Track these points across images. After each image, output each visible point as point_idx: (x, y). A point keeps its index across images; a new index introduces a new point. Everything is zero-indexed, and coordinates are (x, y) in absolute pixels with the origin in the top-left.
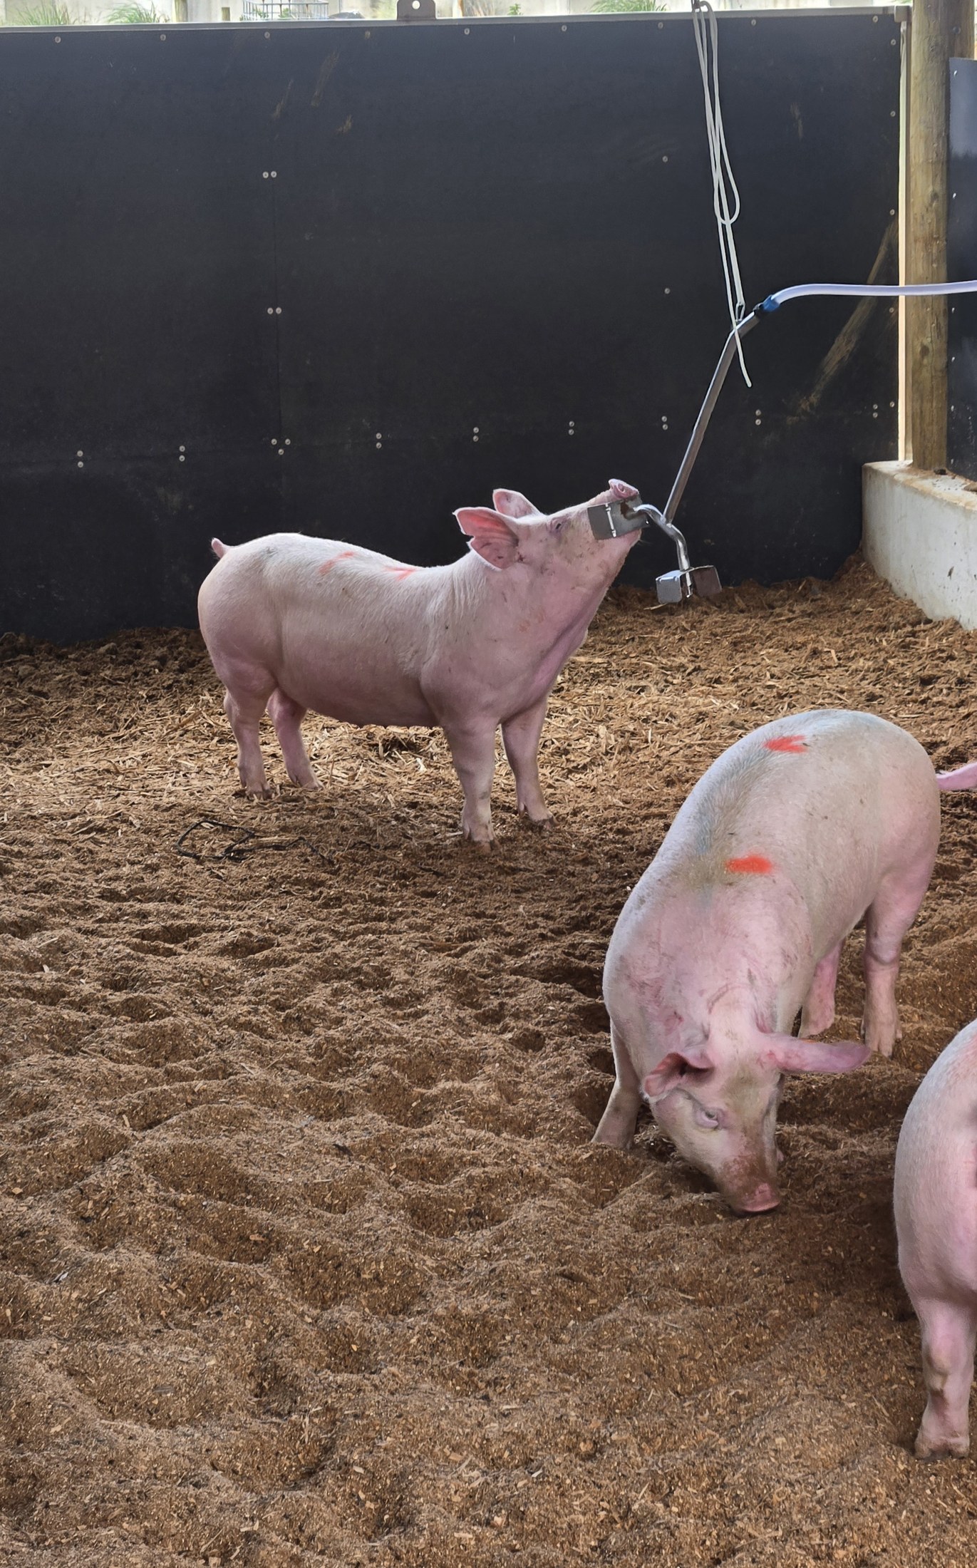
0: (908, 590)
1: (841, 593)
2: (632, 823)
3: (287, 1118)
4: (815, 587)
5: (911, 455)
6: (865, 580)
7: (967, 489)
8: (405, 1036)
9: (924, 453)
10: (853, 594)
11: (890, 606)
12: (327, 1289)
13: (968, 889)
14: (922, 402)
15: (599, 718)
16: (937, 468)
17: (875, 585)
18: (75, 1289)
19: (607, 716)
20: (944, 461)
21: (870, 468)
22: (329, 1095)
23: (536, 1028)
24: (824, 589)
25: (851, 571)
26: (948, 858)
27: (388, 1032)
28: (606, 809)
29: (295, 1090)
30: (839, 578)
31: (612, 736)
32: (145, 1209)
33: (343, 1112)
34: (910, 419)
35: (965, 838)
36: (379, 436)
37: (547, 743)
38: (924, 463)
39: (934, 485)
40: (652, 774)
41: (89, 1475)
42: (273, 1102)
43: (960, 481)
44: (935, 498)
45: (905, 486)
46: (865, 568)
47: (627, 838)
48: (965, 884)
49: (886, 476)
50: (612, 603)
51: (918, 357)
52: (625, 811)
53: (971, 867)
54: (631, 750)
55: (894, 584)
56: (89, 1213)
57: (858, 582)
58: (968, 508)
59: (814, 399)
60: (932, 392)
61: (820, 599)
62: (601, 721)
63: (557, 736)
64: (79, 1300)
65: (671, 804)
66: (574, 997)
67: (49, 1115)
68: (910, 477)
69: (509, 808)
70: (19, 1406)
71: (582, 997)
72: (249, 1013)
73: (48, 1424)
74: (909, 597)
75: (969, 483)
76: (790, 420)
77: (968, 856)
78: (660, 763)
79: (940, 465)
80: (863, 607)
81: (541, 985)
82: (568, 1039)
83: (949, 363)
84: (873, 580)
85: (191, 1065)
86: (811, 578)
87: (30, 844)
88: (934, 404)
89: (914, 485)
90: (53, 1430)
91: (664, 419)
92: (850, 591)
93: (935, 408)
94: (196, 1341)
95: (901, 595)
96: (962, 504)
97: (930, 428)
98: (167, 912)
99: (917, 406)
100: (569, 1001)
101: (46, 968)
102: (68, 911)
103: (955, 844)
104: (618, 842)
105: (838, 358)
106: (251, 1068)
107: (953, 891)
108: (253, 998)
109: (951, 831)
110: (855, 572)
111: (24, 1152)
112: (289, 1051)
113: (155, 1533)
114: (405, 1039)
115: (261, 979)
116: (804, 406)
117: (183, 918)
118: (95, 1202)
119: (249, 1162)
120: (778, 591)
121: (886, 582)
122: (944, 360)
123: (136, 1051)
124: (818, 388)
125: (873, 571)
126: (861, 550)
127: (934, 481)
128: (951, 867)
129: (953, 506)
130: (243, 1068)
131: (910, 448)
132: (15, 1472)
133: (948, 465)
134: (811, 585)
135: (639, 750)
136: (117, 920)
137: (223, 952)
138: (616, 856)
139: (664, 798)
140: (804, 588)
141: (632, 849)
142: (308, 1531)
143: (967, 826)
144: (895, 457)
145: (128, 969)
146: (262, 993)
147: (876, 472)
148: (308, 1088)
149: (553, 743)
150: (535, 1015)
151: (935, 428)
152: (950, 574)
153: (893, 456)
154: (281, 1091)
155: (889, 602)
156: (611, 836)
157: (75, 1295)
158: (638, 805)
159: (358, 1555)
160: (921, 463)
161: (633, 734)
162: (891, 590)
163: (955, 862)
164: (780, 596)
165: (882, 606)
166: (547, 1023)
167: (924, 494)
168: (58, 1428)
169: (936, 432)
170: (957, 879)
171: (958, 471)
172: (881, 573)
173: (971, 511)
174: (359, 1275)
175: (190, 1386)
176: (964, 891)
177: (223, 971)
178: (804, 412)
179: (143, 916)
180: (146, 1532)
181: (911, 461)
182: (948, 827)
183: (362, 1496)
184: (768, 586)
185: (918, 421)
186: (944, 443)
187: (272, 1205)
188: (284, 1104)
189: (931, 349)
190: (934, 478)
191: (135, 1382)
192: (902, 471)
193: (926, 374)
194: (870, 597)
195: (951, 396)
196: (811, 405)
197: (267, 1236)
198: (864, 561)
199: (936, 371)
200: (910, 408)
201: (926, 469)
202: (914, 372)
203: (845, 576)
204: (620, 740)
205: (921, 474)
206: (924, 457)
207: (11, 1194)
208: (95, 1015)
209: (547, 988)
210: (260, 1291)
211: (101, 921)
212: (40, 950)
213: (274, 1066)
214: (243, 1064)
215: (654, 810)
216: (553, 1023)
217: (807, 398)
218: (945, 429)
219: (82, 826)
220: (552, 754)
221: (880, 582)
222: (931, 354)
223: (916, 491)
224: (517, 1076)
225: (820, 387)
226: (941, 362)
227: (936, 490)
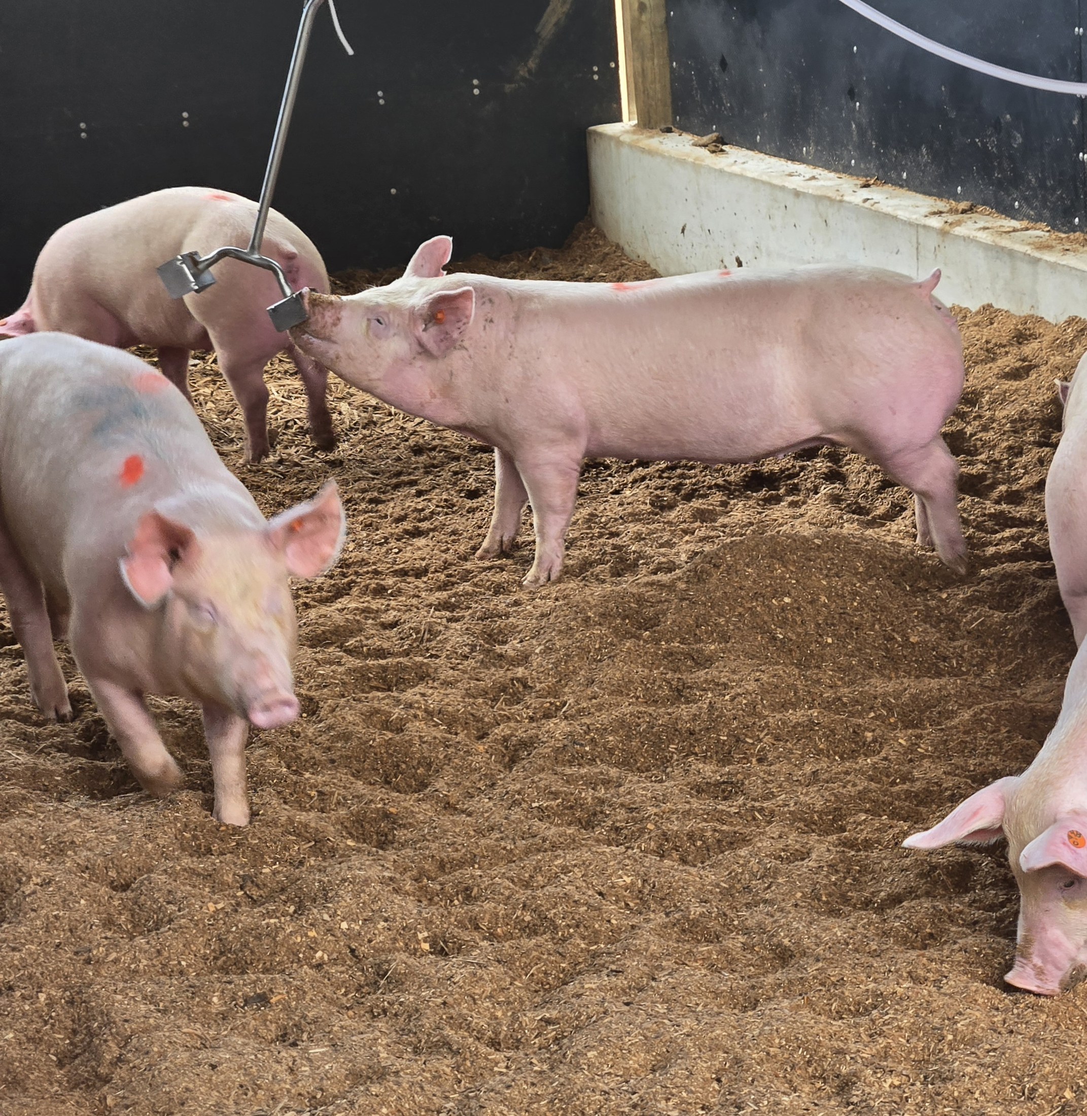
0: (640, 252)
1: (572, 260)
2: (384, 493)
3: (60, 800)
4: (546, 257)
5: (636, 116)
6: (596, 246)
7: (695, 145)
8: (176, 710)
9: (649, 112)
10: (585, 260)
11: (623, 269)
13: (727, 530)
14: (643, 60)
15: (340, 396)
16: (663, 126)
17: (607, 250)
19: (348, 393)
20: (670, 119)
21: (595, 132)
23: (308, 693)
24: (555, 258)
25: (581, 238)
26: (704, 501)
27: (158, 707)
28: (355, 481)
29: (66, 772)
30: (570, 247)
31: (355, 412)
34: (632, 80)
35: (720, 481)
36: (83, 125)
37: (290, 424)
38: (650, 122)
39: (661, 142)
40: (398, 445)
42: (44, 785)
43: (687, 138)
44: (663, 157)
45: (631, 146)
46: (595, 233)
47: (380, 507)
48: (725, 526)
49: (611, 138)
50: (342, 287)
51: (636, 14)
52: (376, 481)
53: (728, 509)
54: (375, 423)
55: (626, 247)
57: (589, 248)
58: (697, 162)
59: (532, 64)
60: (652, 51)
61: (552, 268)
62: (343, 398)
63: (298, 416)
65: (422, 470)
66: (343, 660)
68: (635, 137)
69: (259, 487)
71: (351, 659)
72: (11, 702)
74: (642, 259)
75: (696, 138)
76: (508, 88)
77: (725, 498)
78: (406, 434)
79: (665, 122)
80: (596, 272)
81: (309, 651)
82: (342, 701)
83: (668, 19)
84: (605, 245)
86: (541, 248)
88: (656, 61)
89: (640, 145)
91: (380, 93)
92: (581, 257)
93: (658, 66)
95: (634, 257)
96: (691, 160)
97: (653, 86)
99: (639, 66)
100: (339, 664)
103: (710, 488)
104: (371, 511)
105: (554, 20)
106: (18, 754)
107: (713, 533)
108: (13, 688)
109: (705, 476)
110: (585, 239)
112: (57, 735)
114: (175, 713)
115: (19, 668)
116: (523, 72)
120: (508, 263)
121: (617, 246)
122: (663, 15)
124: (535, 52)
125: (604, 237)
126: (590, 216)
127: (661, 139)
128: (708, 511)
129: (682, 162)
130: (10, 755)
131: (634, 109)
133: (674, 122)
134: (541, 255)
135: (383, 424)
138: (371, 525)
139: (413, 466)
140: (535, 258)
141: (386, 517)
143: (721, 469)
144: (620, 120)
146: (20, 682)
147: (600, 135)
148: (80, 768)
149: (295, 423)
150: (306, 681)
151: (658, 86)
152: (683, 231)
153: (617, 118)
154: (51, 774)
155: (622, 265)
156: (363, 506)
158: (388, 474)
160: (647, 123)
161: (376, 408)
162: (623, 254)
163: (712, 505)
164: (511, 268)
165: (615, 270)
166: (319, 687)
167: (651, 153)
169: (660, 90)
170: (715, 521)
171: (684, 128)
172: (612, 237)
173: (700, 166)
176: (724, 532)
178: (524, 79)
181: (636, 122)
182: (701, 472)
184: (497, 259)
185: (640, 80)
186: (669, 101)
188: (56, 786)
189: (648, 5)
190: (660, 136)
192: (627, 132)
193: (645, 31)
194: (602, 262)
195: (672, 53)
196: (530, 71)
198: (593, 226)
199: (655, 27)
200: (631, 69)
201: (652, 128)
202: (634, 29)
203: (575, 243)
204: (363, 415)
205: (647, 133)
206: (650, 117)
209: (316, 653)
213: (41, 751)
214: (10, 752)
215: (405, 478)
216: (325, 686)
217: (526, 65)
218: (668, 86)
220: (295, 435)
221: (612, 246)
222: (649, 10)
223: (643, 150)
224: (294, 741)
225: (537, 52)
226: (660, 18)
227: (663, 148)
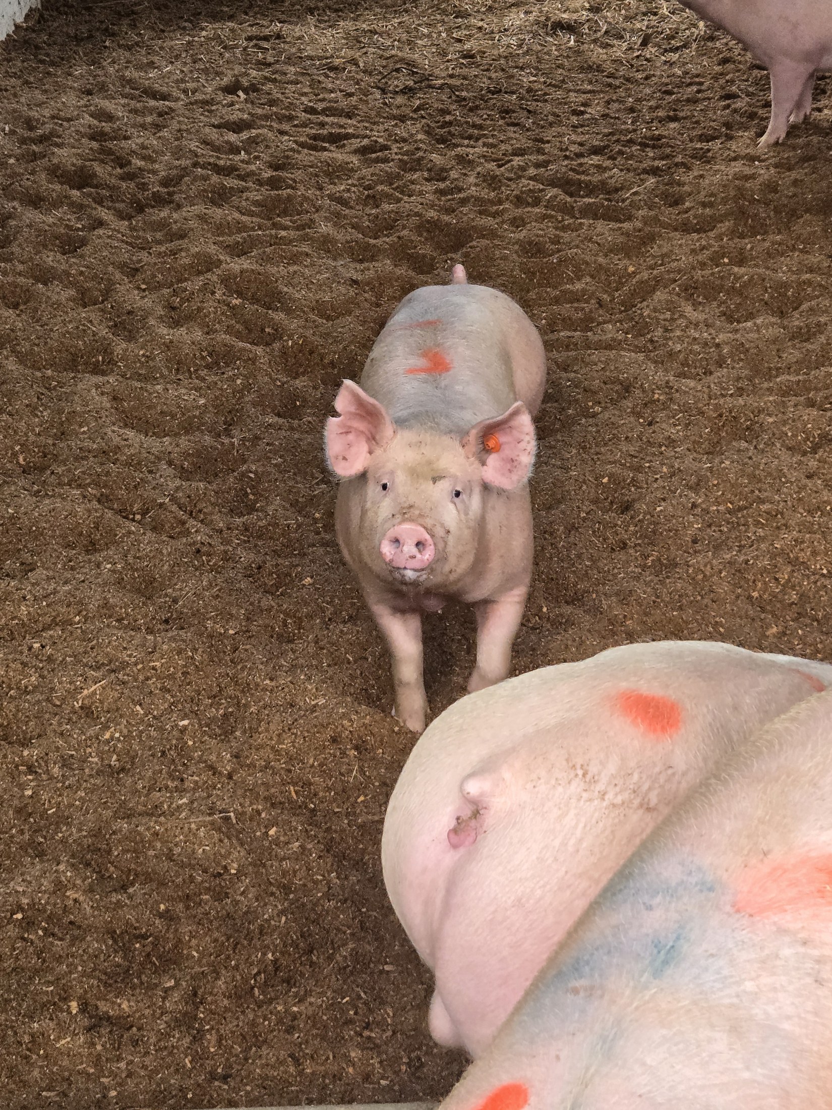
12: (301, 365)
18: (142, 349)
22: (367, 247)
29: (347, 242)
32: (210, 306)
33: (373, 259)
41: (86, 458)
42: (328, 248)
56: (176, 304)
64: (143, 355)
67: (184, 243)
70: (69, 413)
72: (344, 191)
73: (81, 426)
85: (291, 221)
87: (286, 74)
90: (82, 430)
94: (201, 388)
98: (337, 124)
101: (243, 153)
102: (278, 119)
106: (325, 226)
108: (356, 182)
111: (155, 264)
113: (107, 496)
115: (368, 170)
117: (345, 128)
118: (182, 298)
119: (289, 284)
123: (260, 209)
130: (320, 225)
132: (47, 451)
136: (306, 127)
137: (356, 152)
142: (199, 506)
145: (287, 157)
148: (356, 241)
157: (141, 352)
159: (221, 525)
168: (86, 429)
174: (322, 360)
175: (184, 414)
177: (347, 163)
179: (322, 125)
180: (102, 495)
183: (249, 491)
187: (289, 312)
188: (335, 250)
191: (149, 408)
197: (276, 330)
207: (139, 288)
208: (251, 184)
210: (254, 363)
211: (295, 126)
212: (242, 142)
213: (342, 226)
214: (321, 223)
219: (324, 65)
